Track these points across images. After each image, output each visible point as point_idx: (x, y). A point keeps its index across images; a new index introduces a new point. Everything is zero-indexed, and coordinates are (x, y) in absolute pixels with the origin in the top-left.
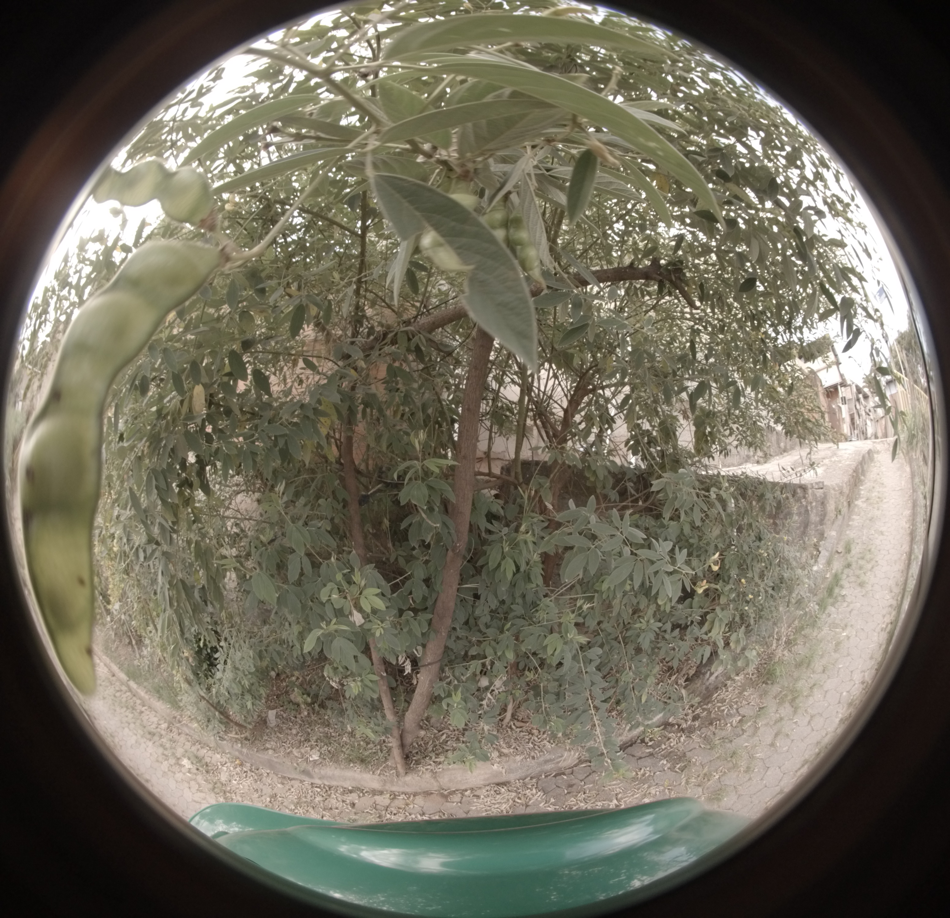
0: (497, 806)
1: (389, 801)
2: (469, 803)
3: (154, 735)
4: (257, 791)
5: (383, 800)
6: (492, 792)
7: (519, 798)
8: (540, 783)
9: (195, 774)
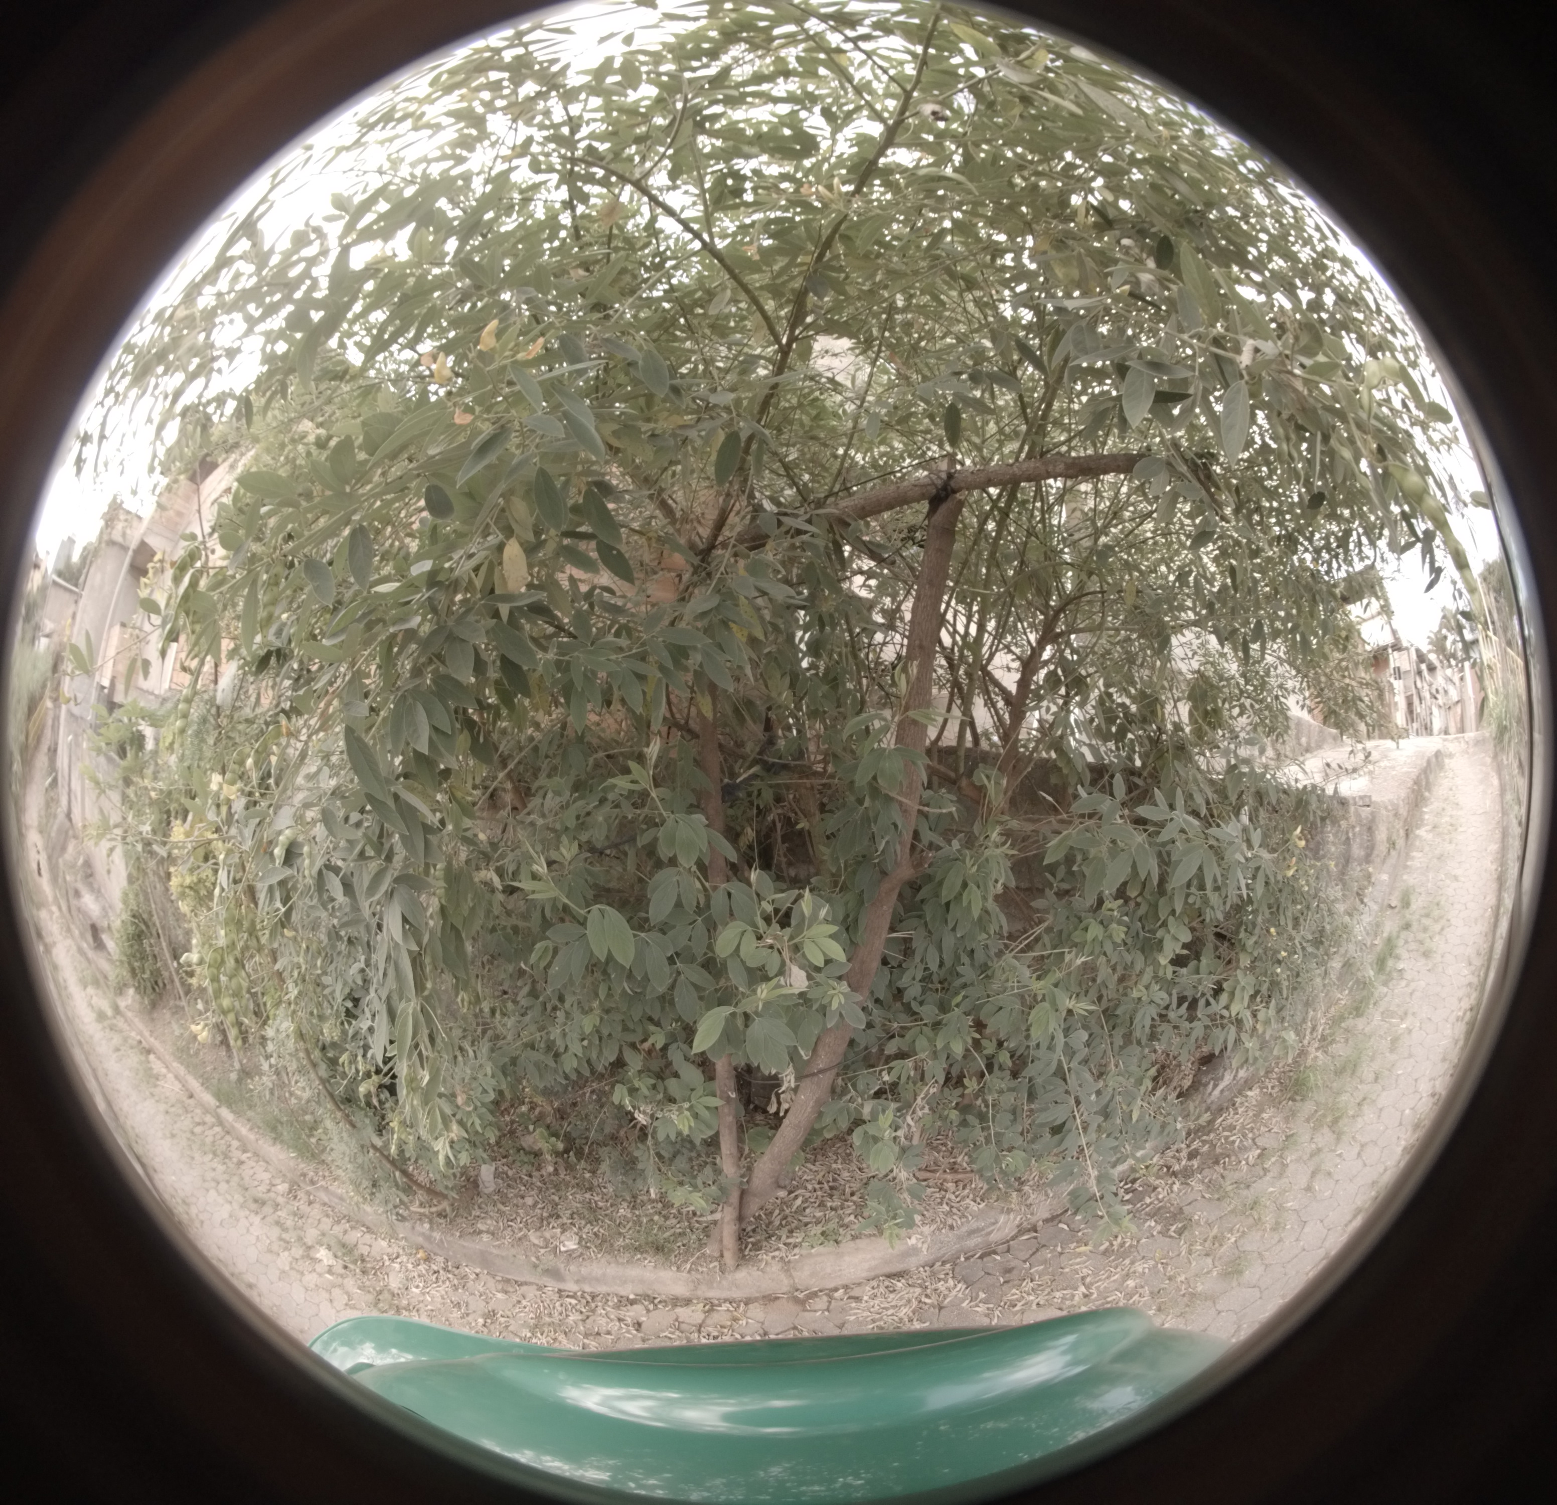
0: (891, 1312)
1: (702, 1316)
2: (843, 1310)
3: (264, 1203)
4: (458, 1305)
5: (692, 1315)
6: (882, 1290)
7: (927, 1296)
8: (957, 1269)
9: (342, 1276)
